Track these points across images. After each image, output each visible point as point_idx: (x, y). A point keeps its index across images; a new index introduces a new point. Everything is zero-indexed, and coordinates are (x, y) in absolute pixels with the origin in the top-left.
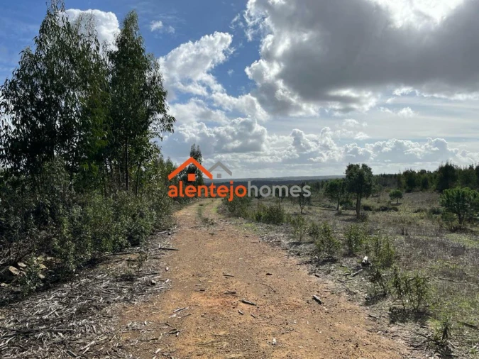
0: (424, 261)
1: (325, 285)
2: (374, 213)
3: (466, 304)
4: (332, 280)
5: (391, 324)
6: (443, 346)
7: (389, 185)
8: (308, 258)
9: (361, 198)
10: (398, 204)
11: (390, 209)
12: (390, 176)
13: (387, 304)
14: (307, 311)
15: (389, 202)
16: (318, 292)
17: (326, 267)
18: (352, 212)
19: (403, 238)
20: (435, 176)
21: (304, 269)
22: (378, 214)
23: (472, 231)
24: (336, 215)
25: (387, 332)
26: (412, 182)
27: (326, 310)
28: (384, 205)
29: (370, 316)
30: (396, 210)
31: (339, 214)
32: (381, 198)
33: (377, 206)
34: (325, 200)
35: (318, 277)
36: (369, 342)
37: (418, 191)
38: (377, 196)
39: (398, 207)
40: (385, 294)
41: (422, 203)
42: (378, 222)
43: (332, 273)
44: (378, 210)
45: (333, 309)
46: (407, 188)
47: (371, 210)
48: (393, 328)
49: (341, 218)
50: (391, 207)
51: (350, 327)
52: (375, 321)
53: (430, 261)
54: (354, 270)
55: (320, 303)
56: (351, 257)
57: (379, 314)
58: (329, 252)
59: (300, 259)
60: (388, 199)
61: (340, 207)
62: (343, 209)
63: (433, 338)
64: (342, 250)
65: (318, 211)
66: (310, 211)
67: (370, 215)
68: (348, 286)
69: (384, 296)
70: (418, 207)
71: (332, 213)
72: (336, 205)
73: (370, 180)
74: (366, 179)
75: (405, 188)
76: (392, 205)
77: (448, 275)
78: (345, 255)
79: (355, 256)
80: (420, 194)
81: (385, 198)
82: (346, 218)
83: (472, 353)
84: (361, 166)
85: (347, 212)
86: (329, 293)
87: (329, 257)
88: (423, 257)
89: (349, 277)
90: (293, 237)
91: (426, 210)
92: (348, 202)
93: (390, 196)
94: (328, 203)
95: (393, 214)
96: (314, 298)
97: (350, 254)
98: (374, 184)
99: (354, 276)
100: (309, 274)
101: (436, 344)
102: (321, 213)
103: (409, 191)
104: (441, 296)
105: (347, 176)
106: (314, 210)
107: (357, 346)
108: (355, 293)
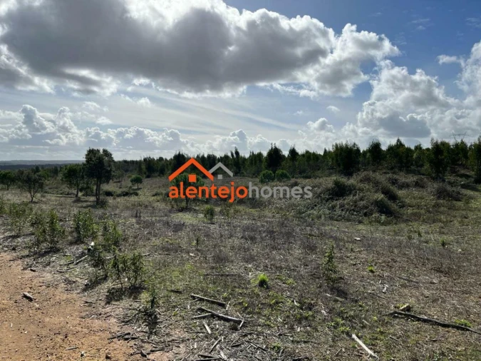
0: (149, 239)
1: (41, 280)
2: (115, 199)
3: (177, 273)
4: (51, 272)
5: (106, 304)
6: (150, 316)
7: (131, 171)
8: (26, 252)
9: (101, 183)
10: (139, 189)
11: (131, 194)
12: (132, 162)
13: (106, 286)
14: (14, 312)
15: (130, 187)
16: (31, 288)
17: (46, 259)
18: (93, 199)
19: (134, 220)
20: (170, 164)
21: (19, 265)
22: (119, 200)
23: (195, 210)
24: (74, 202)
25: (100, 315)
26: (151, 168)
27: (37, 306)
28: (124, 190)
29: (87, 302)
30: (137, 194)
31: (78, 200)
32: (123, 183)
33: (119, 191)
34: (64, 186)
35: (34, 271)
36: (80, 329)
37: (156, 177)
38: (119, 182)
39: (139, 192)
40: (106, 276)
41: (159, 187)
42: (117, 207)
43: (52, 264)
44: (119, 196)
45: (45, 303)
46: (147, 173)
47: (112, 195)
48: (108, 309)
49: (79, 205)
50: (132, 192)
51: (62, 319)
52: (90, 306)
53: (154, 239)
54: (78, 258)
55: (30, 299)
56: (78, 244)
57: (96, 298)
58: (52, 242)
59: (14, 254)
60: (130, 184)
61: (80, 194)
62: (83, 195)
63: (143, 310)
64: (70, 238)
65: (53, 198)
66: (44, 199)
67: (110, 200)
68: (67, 276)
69: (105, 278)
70: (155, 191)
71: (70, 200)
72: (75, 192)
73: (110, 166)
74: (106, 164)
75: (145, 173)
76: (133, 190)
77: (167, 250)
78: (71, 244)
79: (83, 242)
80: (157, 180)
81: (127, 183)
82: (85, 204)
83: (174, 315)
84: (101, 151)
85: (86, 198)
86: (44, 287)
87: (51, 248)
88: (149, 236)
89: (71, 266)
90: (10, 230)
91: (162, 194)
92: (88, 188)
93: (132, 181)
94: (67, 190)
95: (133, 199)
96: (25, 296)
97: (78, 241)
98: (114, 169)
99: (77, 264)
100: (24, 269)
101: (145, 315)
102: (56, 201)
103: (148, 177)
104: (156, 270)
105: (87, 161)
106: (49, 197)
107: (66, 337)
108: (74, 282)
